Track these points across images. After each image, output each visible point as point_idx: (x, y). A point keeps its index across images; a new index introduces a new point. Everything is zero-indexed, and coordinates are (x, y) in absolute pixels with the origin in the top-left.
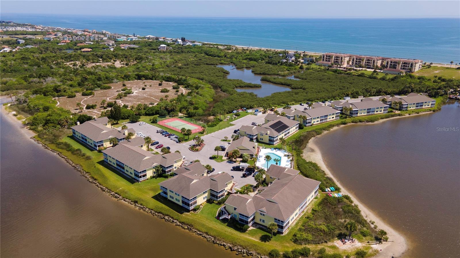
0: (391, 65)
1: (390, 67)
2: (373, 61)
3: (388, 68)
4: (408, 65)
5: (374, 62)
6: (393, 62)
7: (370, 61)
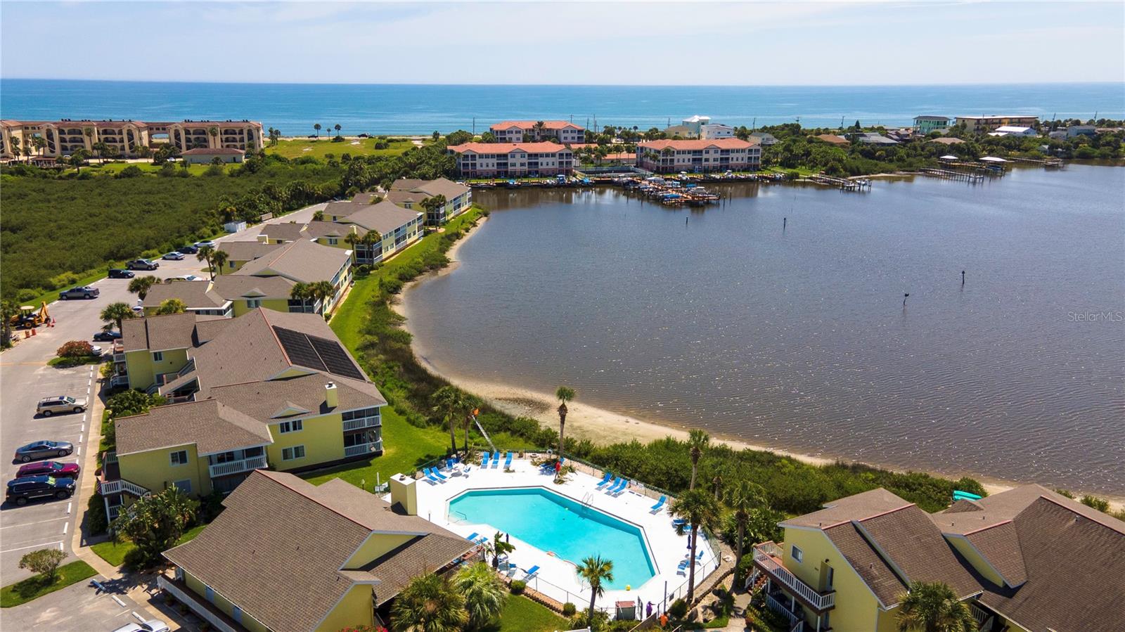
0: (188, 140)
1: (188, 148)
2: (125, 132)
3: (184, 151)
4: (241, 136)
5: (132, 135)
6: (192, 132)
7: (113, 133)
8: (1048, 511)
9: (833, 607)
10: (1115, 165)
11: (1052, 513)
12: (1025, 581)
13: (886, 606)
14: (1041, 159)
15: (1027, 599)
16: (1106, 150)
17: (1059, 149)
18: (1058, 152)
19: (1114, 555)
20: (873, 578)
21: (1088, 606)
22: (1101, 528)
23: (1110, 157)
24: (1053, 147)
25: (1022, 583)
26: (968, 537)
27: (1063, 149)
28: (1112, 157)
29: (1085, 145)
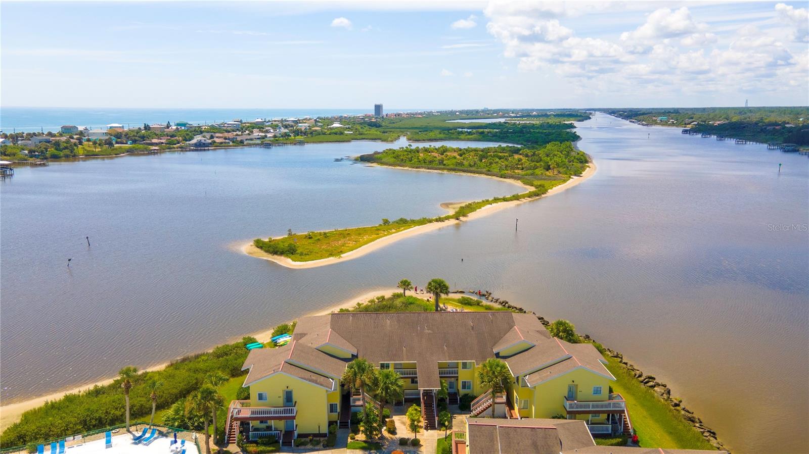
8: (340, 318)
10: (75, 161)
12: (357, 350)
13: (331, 389)
14: (26, 160)
15: (363, 356)
16: (67, 152)
17: (37, 153)
18: (36, 155)
20: (316, 381)
21: (384, 346)
23: (71, 156)
24: (31, 151)
25: (356, 352)
26: (329, 342)
27: (39, 153)
29: (52, 150)
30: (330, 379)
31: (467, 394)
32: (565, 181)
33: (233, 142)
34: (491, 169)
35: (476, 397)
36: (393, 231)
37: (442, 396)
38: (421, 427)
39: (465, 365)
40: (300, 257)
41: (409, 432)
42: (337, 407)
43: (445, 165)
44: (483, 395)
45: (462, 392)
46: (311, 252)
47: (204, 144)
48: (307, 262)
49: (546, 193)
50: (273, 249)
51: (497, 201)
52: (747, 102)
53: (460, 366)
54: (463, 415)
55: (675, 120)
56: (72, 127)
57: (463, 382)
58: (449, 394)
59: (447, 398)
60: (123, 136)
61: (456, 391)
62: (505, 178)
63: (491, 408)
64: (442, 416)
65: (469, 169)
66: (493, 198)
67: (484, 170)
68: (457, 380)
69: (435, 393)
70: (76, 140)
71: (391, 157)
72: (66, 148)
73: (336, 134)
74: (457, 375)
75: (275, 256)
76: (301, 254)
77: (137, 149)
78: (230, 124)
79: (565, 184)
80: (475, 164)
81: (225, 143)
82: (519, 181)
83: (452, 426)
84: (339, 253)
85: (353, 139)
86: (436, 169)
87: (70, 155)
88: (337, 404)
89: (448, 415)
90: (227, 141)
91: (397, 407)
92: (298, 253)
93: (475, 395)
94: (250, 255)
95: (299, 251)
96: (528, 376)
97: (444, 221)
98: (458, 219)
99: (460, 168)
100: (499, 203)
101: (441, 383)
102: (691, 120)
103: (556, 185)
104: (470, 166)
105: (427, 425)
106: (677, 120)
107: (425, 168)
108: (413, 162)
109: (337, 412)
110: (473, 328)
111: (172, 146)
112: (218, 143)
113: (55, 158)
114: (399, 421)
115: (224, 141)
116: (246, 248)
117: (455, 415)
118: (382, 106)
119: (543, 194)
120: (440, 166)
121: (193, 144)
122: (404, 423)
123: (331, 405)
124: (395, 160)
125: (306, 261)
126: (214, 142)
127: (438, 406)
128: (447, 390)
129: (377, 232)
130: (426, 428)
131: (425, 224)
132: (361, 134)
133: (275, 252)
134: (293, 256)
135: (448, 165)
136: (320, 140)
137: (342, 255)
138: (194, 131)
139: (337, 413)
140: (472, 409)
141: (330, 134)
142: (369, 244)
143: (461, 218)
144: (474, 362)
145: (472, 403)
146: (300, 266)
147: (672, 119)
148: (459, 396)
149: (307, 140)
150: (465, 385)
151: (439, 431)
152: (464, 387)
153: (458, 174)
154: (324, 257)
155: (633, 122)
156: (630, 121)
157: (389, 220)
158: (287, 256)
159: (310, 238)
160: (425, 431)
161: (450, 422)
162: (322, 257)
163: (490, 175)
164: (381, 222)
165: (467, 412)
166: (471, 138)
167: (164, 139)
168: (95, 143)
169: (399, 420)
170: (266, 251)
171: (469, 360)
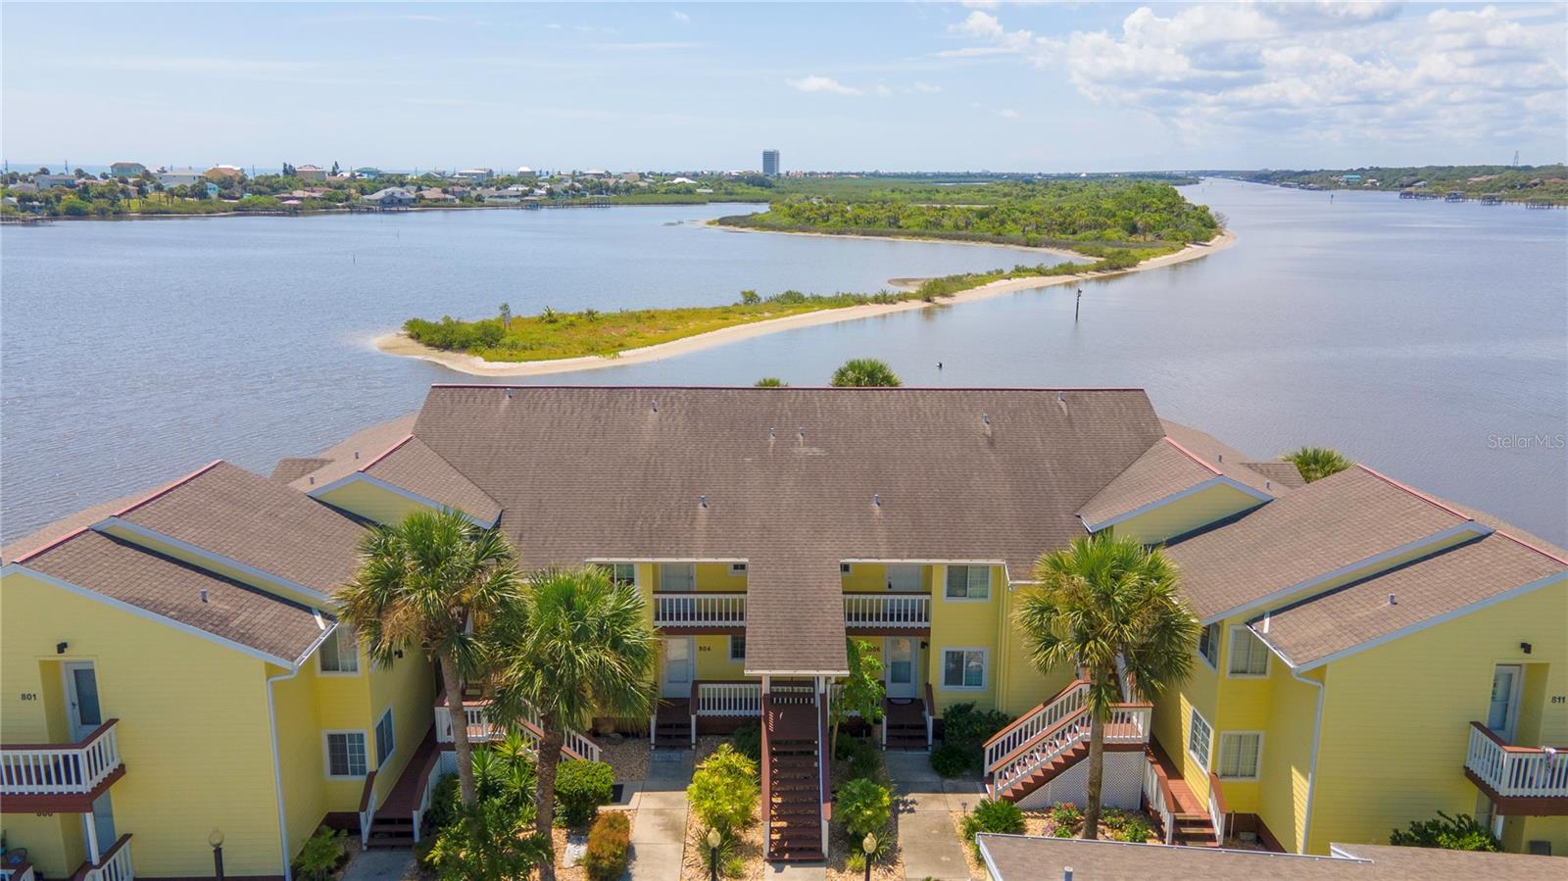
8: (459, 402)
9: (120, 771)
11: (467, 401)
12: (500, 511)
13: (293, 659)
15: (521, 536)
16: (103, 203)
17: (36, 203)
18: (34, 207)
19: (597, 418)
20: (225, 620)
21: (618, 499)
22: (552, 392)
23: (111, 212)
24: (23, 200)
25: (496, 517)
26: (369, 472)
27: (40, 202)
28: (114, 213)
29: (70, 199)
30: (318, 618)
31: (969, 707)
32: (1173, 250)
33: (462, 199)
34: (1005, 232)
35: (1004, 721)
36: (767, 314)
37: (856, 713)
38: (753, 851)
39: (958, 582)
40: (508, 352)
41: (693, 871)
42: (362, 750)
43: (900, 227)
44: (1039, 711)
45: (946, 696)
46: (540, 344)
47: (400, 201)
48: (523, 363)
49: (1135, 266)
50: (446, 338)
51: (1023, 274)
52: (1516, 157)
53: (940, 584)
54: (950, 796)
55: (1378, 181)
56: (132, 165)
57: (947, 653)
58: (890, 704)
59: (878, 721)
60: (236, 184)
61: (921, 694)
62: (1036, 246)
63: (1084, 767)
64: (853, 797)
65: (953, 233)
66: (1013, 268)
67: (989, 234)
68: (925, 645)
69: (823, 697)
70: (134, 185)
71: (785, 216)
72: (101, 195)
73: (679, 193)
74: (923, 624)
75: (448, 353)
76: (513, 346)
77: (256, 205)
78: (466, 174)
79: (1176, 255)
80: (967, 224)
81: (445, 200)
82: (1070, 251)
83: (895, 849)
84: (614, 347)
85: (711, 201)
86: (881, 235)
87: (109, 210)
88: (361, 737)
89: (878, 797)
90: (448, 196)
91: (666, 754)
92: (505, 345)
93: (1002, 706)
94: (386, 353)
95: (507, 340)
96: (1267, 621)
97: (895, 304)
98: (929, 300)
99: (935, 232)
100: (1028, 278)
101: (852, 650)
102: (1413, 178)
103: (1155, 255)
104: (957, 227)
105: (782, 840)
106: (1382, 180)
107: (857, 233)
108: (830, 223)
109: (362, 771)
110: (991, 442)
111: (332, 203)
112: (431, 200)
113: (75, 214)
114: (658, 820)
115: (442, 196)
116: (384, 340)
117: (910, 797)
118: (778, 154)
119: (1128, 266)
120: (891, 230)
121: (377, 200)
122: (675, 830)
123: (337, 742)
124: (792, 220)
125: (520, 361)
126: (422, 197)
127: (841, 752)
128: (882, 683)
129: (725, 315)
130: (777, 860)
131: (849, 306)
132: (731, 194)
133: (446, 345)
134: (490, 352)
135: (908, 227)
136: (642, 200)
137: (621, 353)
138: (388, 182)
139: (363, 779)
140: (988, 769)
141: (666, 193)
142: (697, 337)
143: (938, 300)
144: (998, 568)
145: (990, 745)
146: (502, 370)
147: (1372, 177)
148: (932, 713)
149: (618, 200)
150: (957, 668)
151: (833, 873)
152: (954, 676)
153: (930, 241)
154: (572, 354)
155: (1290, 186)
156: (1282, 186)
157: (757, 293)
158: (477, 352)
159: (551, 322)
160: (770, 869)
161: (887, 830)
162: (565, 355)
163: (1002, 243)
164: (740, 299)
165: (969, 784)
166: (958, 199)
167: (320, 191)
168: (172, 193)
169: (659, 813)
170: (429, 344)
171: (978, 557)
